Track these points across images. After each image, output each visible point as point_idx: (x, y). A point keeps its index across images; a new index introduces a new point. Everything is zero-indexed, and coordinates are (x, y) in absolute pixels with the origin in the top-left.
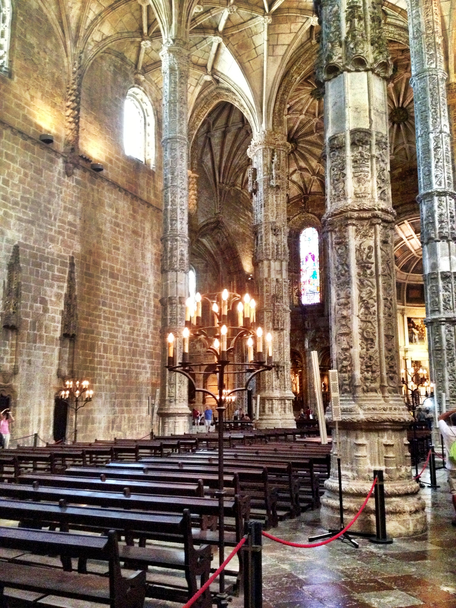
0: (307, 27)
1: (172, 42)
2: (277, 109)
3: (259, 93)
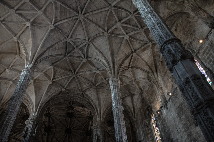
1: (29, 68)
3: (38, 104)
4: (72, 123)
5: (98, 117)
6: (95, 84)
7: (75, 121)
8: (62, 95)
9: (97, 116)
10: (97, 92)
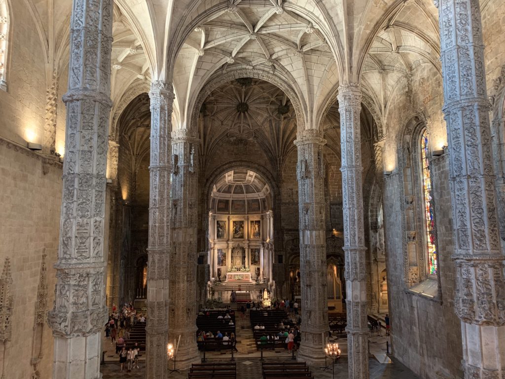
0: (223, 62)
3: (183, 100)
4: (250, 94)
5: (307, 121)
6: (302, 47)
7: (254, 89)
8: (229, 69)
9: (305, 117)
10: (305, 61)
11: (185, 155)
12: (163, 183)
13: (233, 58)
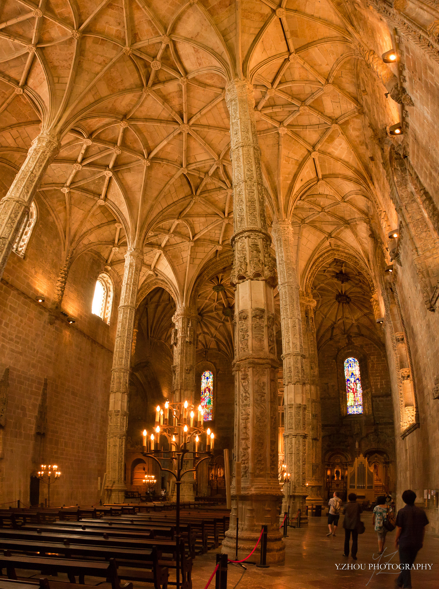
0: (214, 250)
1: (133, 250)
2: (193, 295)
3: (182, 284)
11: (183, 328)
12: (126, 318)
13: (220, 245)
